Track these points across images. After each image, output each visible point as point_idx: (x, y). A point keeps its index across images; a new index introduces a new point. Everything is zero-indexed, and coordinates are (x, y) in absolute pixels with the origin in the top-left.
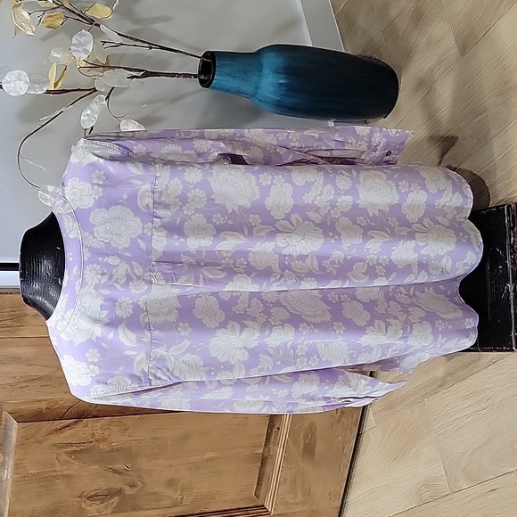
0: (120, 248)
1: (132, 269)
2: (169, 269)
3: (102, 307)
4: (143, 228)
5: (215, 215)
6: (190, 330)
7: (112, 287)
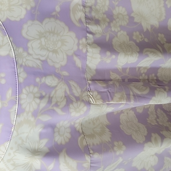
0: (57, 66)
1: (71, 89)
2: (104, 88)
3: (41, 136)
4: (78, 44)
5: (135, 33)
6: (124, 148)
7: (51, 112)
